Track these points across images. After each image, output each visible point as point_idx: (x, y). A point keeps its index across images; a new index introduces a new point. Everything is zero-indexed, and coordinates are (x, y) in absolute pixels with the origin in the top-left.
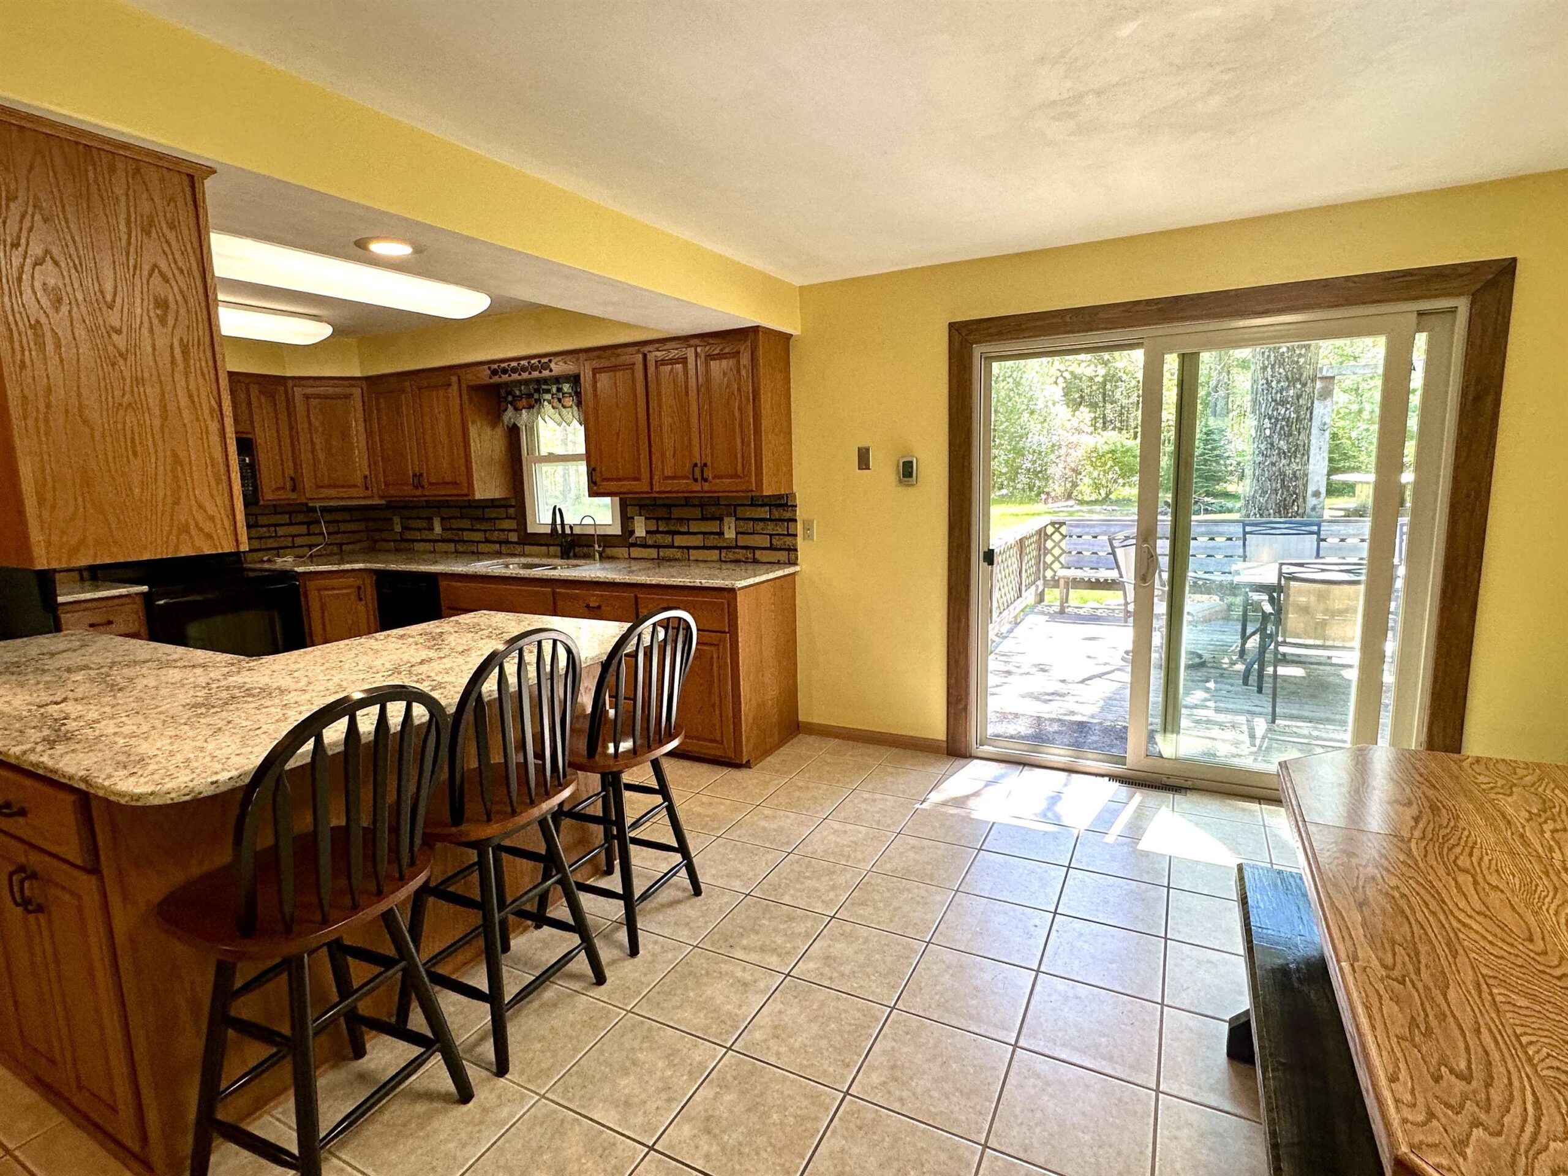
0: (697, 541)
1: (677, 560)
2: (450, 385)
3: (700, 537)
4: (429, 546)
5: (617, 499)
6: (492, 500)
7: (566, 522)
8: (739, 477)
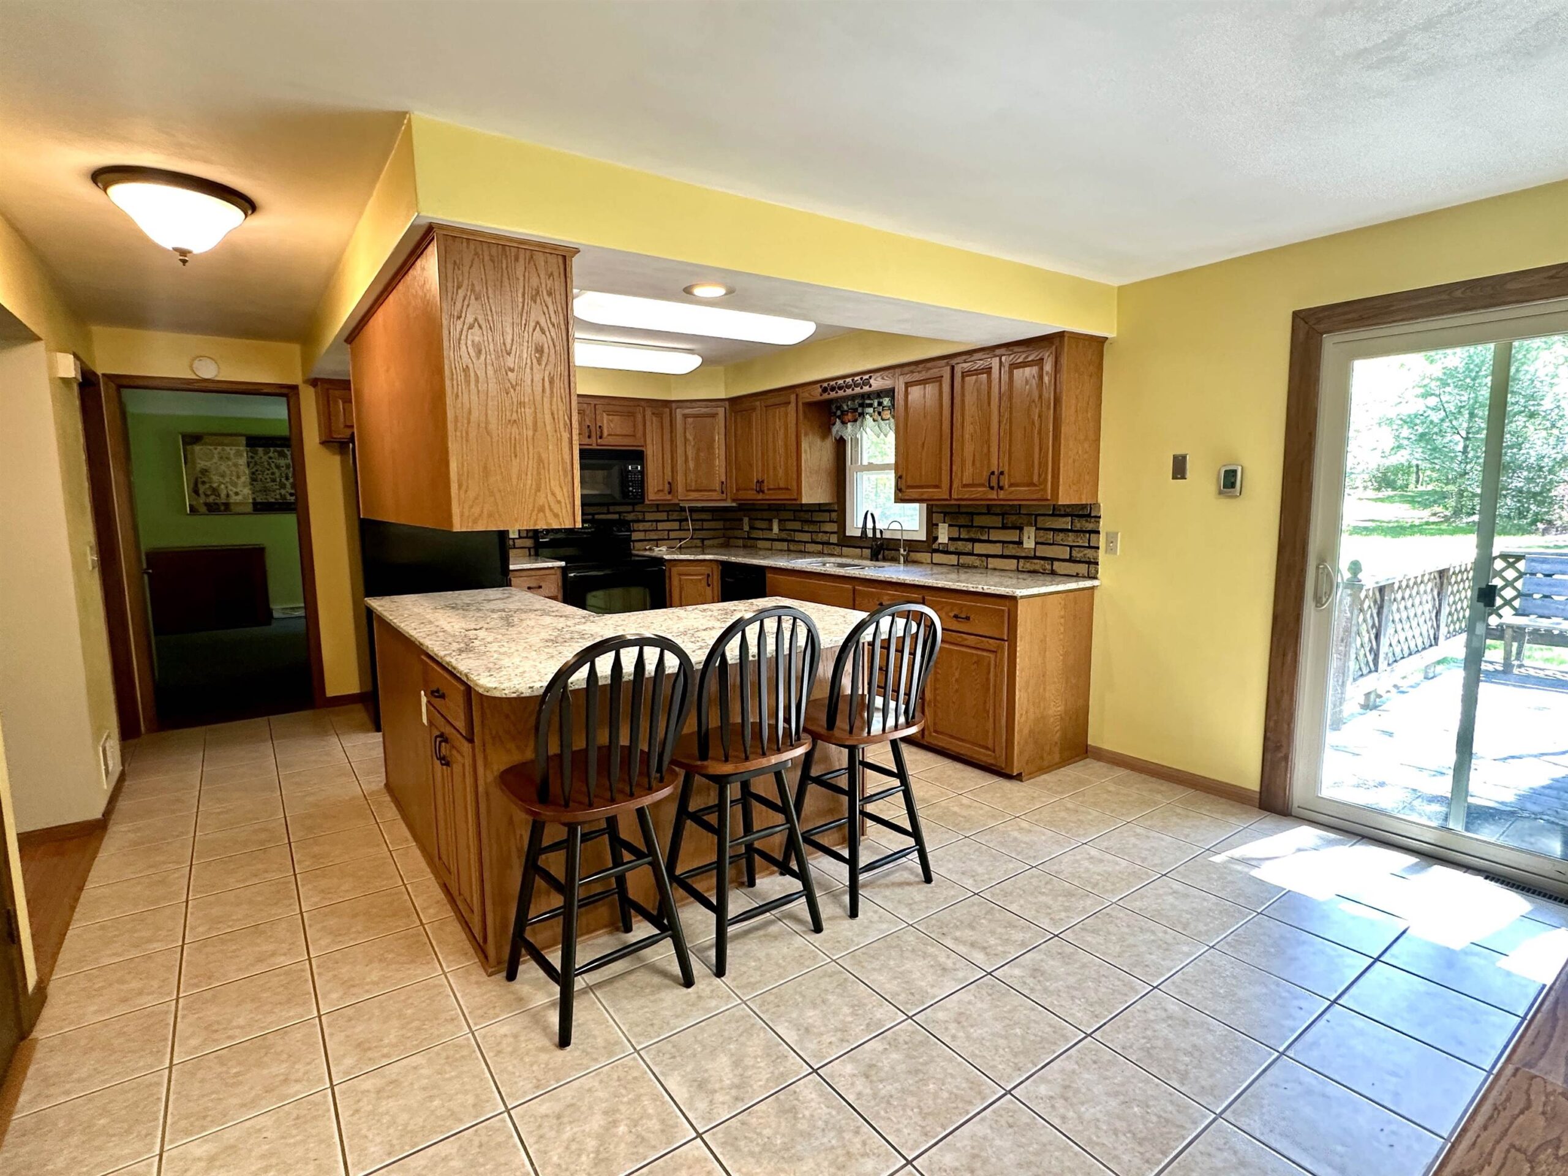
0: (997, 549)
1: (976, 567)
2: (789, 403)
3: (999, 545)
4: (768, 544)
5: (925, 505)
6: (819, 504)
7: (878, 526)
8: (1035, 485)
